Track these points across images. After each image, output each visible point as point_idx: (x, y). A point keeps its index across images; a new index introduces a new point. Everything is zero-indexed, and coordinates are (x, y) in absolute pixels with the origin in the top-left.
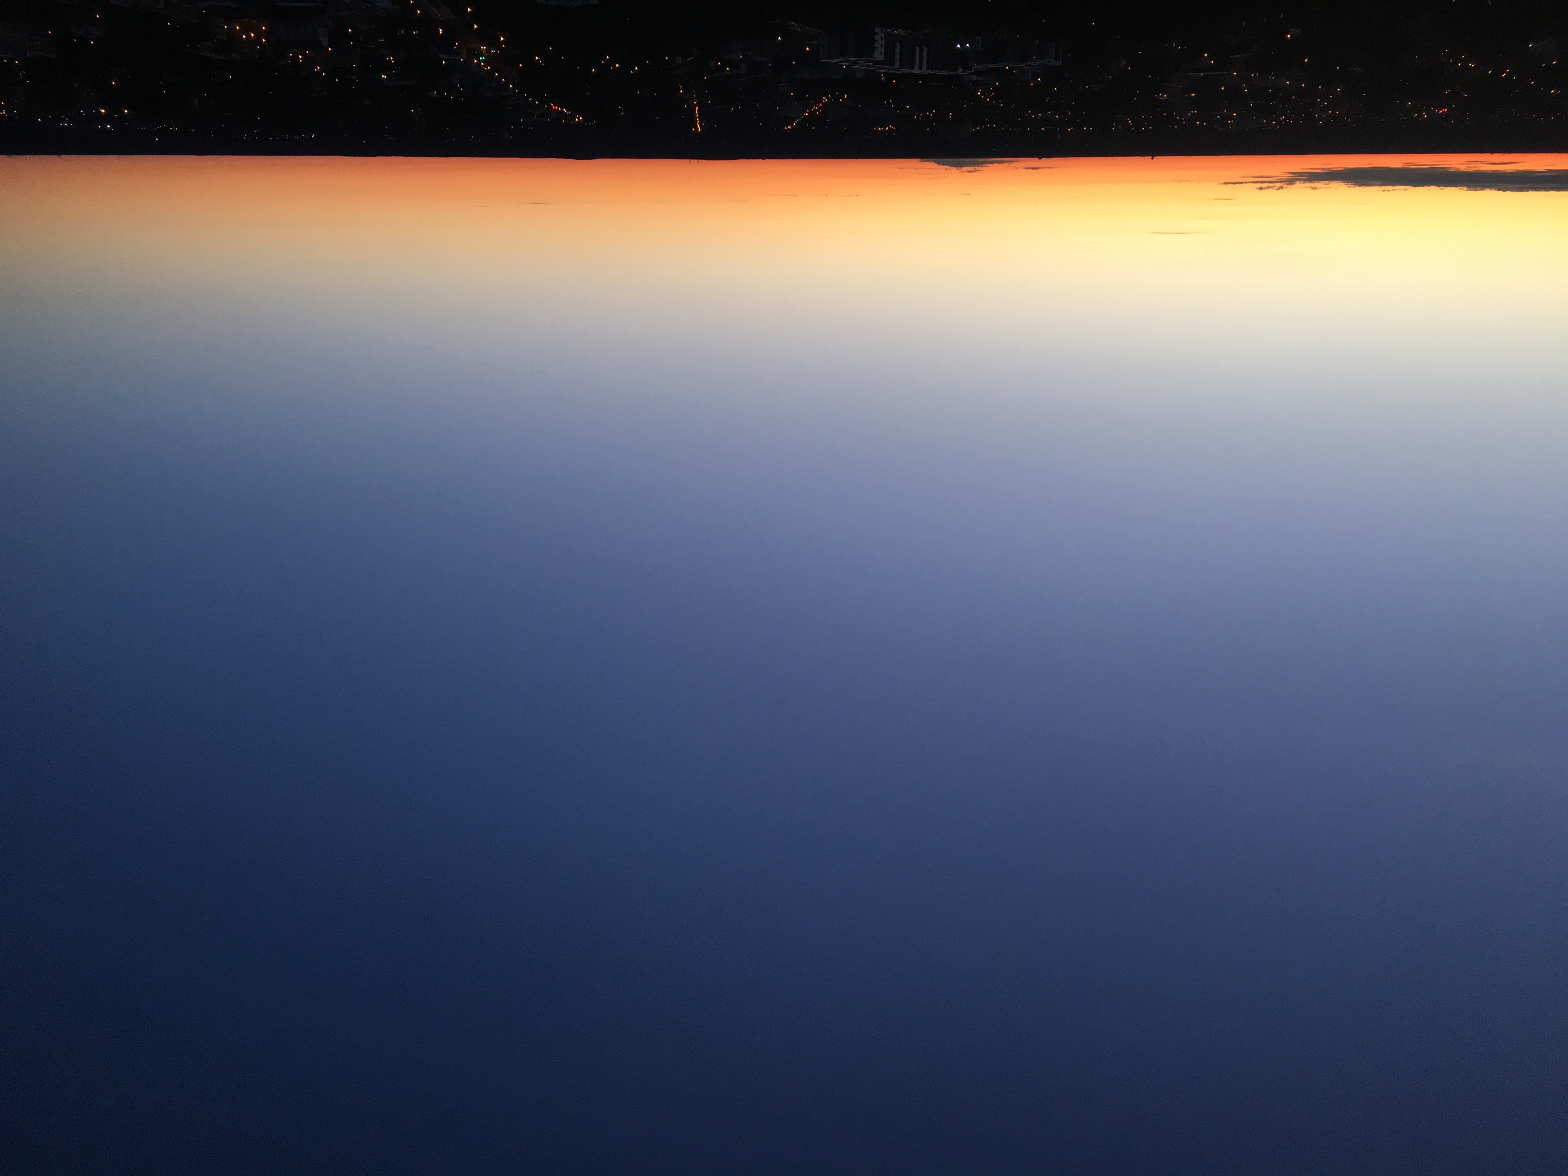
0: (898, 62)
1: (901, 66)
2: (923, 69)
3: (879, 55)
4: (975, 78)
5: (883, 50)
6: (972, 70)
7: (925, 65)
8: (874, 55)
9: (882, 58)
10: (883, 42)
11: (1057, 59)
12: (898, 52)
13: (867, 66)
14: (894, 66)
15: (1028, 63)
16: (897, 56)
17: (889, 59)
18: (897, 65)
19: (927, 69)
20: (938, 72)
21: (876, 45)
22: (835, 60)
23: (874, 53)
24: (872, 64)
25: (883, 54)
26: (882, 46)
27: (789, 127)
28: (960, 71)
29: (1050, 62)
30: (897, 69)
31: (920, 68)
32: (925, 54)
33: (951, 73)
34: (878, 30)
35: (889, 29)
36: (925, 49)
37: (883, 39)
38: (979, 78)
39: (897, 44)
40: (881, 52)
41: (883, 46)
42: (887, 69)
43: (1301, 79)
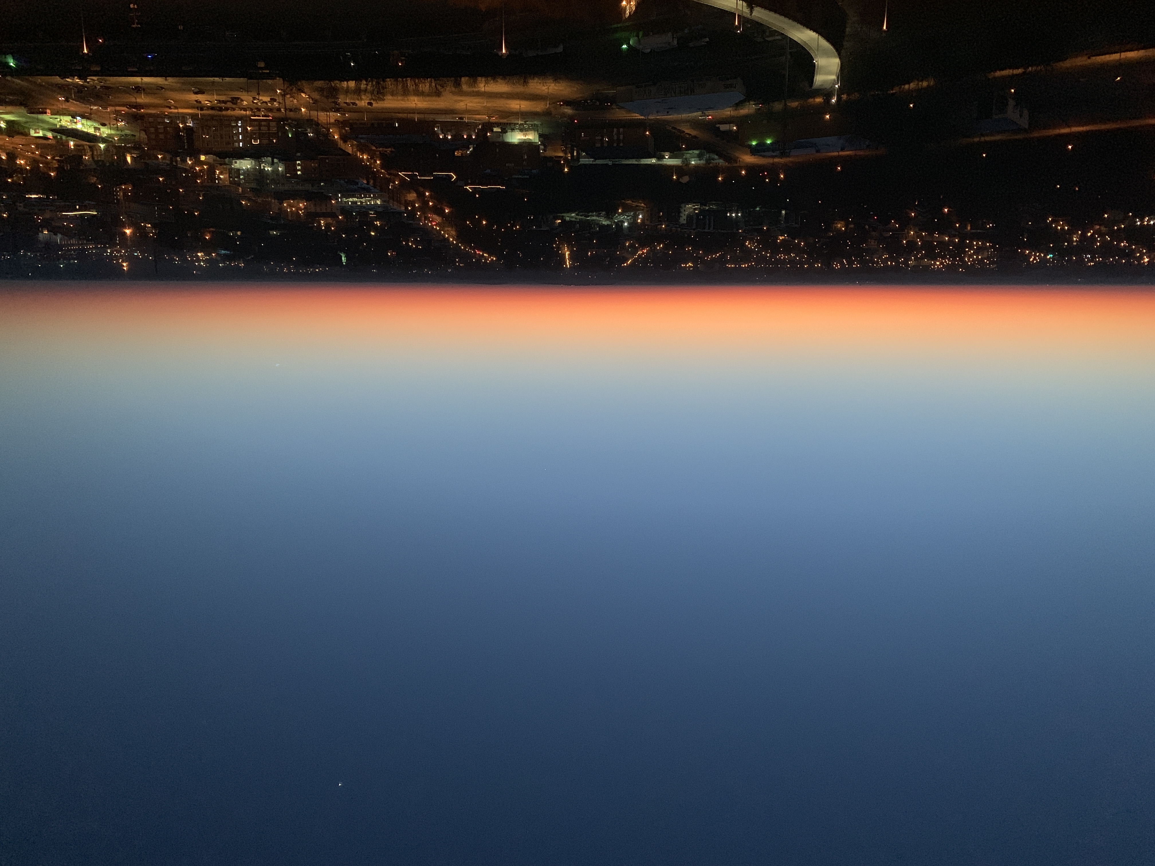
0: (695, 224)
1: (697, 227)
2: (711, 229)
3: (683, 220)
4: (744, 234)
5: (685, 217)
7: (712, 227)
8: (679, 221)
9: (685, 222)
10: (685, 213)
11: (796, 223)
12: (694, 219)
13: (675, 227)
14: (692, 226)
15: (779, 226)
16: (695, 221)
17: (689, 224)
18: (694, 227)
19: (714, 229)
20: (720, 231)
21: (681, 215)
22: (655, 224)
23: (679, 219)
24: (678, 226)
25: (686, 220)
27: (625, 265)
29: (793, 225)
30: (694, 230)
31: (709, 229)
32: (712, 220)
33: (729, 231)
34: (683, 205)
35: (690, 205)
36: (712, 217)
37: (686, 211)
38: (747, 235)
40: (684, 220)
41: (686, 215)
42: (688, 229)
43: (955, 236)
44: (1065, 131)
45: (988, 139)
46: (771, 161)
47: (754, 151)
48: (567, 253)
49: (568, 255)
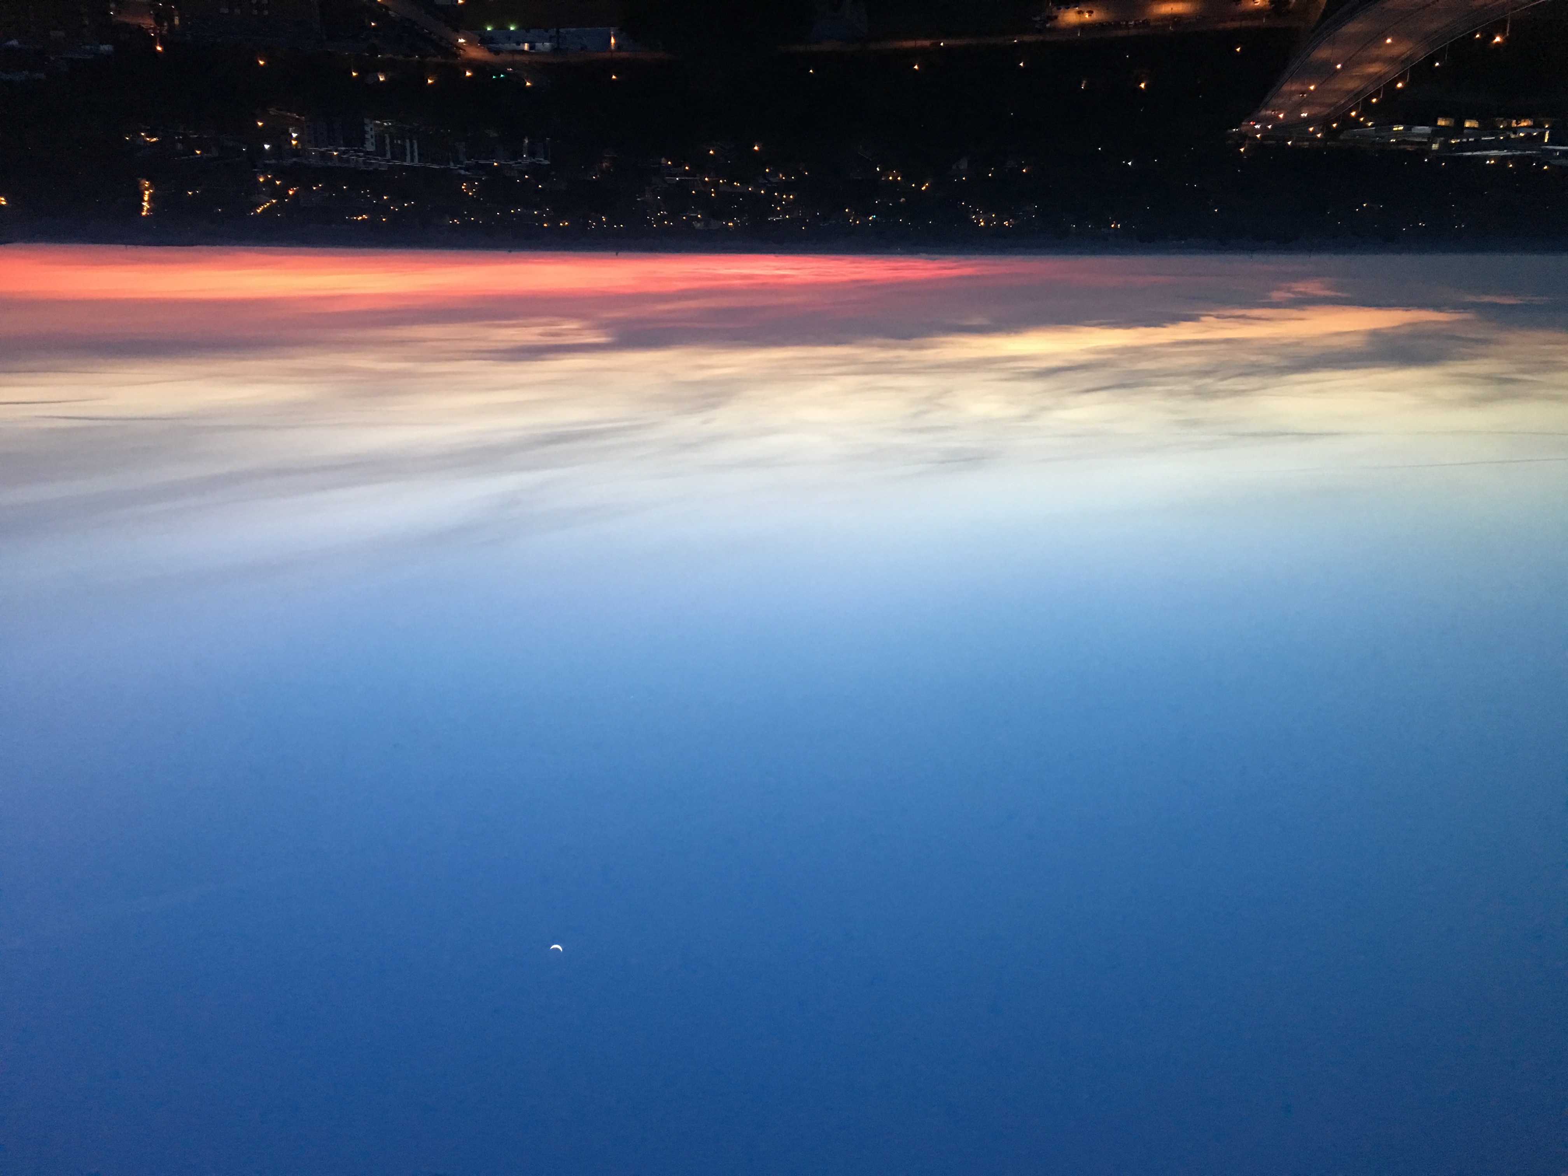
0: (389, 153)
1: (394, 157)
2: (415, 161)
4: (462, 172)
5: (373, 140)
6: (462, 164)
7: (417, 157)
8: (365, 146)
9: (373, 149)
10: (373, 133)
11: (546, 158)
12: (388, 144)
13: (358, 156)
14: (385, 155)
15: (519, 161)
16: (388, 148)
17: (380, 151)
18: (389, 156)
19: (419, 161)
20: (429, 165)
21: (368, 136)
22: (323, 149)
23: (365, 144)
24: (362, 154)
25: (374, 144)
26: (372, 137)
28: (452, 164)
29: (541, 161)
30: (388, 161)
31: (412, 160)
32: (416, 146)
33: (442, 167)
34: (366, 121)
35: (377, 120)
36: (415, 141)
37: (373, 129)
38: (467, 173)
39: (387, 135)
40: (372, 144)
41: (374, 137)
42: (378, 159)
43: (763, 186)
44: (910, 44)
45: (815, 48)
46: (509, 58)
47: (486, 41)
48: (147, 193)
49: (150, 195)
